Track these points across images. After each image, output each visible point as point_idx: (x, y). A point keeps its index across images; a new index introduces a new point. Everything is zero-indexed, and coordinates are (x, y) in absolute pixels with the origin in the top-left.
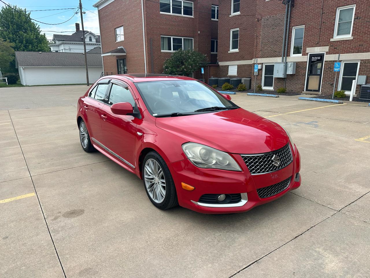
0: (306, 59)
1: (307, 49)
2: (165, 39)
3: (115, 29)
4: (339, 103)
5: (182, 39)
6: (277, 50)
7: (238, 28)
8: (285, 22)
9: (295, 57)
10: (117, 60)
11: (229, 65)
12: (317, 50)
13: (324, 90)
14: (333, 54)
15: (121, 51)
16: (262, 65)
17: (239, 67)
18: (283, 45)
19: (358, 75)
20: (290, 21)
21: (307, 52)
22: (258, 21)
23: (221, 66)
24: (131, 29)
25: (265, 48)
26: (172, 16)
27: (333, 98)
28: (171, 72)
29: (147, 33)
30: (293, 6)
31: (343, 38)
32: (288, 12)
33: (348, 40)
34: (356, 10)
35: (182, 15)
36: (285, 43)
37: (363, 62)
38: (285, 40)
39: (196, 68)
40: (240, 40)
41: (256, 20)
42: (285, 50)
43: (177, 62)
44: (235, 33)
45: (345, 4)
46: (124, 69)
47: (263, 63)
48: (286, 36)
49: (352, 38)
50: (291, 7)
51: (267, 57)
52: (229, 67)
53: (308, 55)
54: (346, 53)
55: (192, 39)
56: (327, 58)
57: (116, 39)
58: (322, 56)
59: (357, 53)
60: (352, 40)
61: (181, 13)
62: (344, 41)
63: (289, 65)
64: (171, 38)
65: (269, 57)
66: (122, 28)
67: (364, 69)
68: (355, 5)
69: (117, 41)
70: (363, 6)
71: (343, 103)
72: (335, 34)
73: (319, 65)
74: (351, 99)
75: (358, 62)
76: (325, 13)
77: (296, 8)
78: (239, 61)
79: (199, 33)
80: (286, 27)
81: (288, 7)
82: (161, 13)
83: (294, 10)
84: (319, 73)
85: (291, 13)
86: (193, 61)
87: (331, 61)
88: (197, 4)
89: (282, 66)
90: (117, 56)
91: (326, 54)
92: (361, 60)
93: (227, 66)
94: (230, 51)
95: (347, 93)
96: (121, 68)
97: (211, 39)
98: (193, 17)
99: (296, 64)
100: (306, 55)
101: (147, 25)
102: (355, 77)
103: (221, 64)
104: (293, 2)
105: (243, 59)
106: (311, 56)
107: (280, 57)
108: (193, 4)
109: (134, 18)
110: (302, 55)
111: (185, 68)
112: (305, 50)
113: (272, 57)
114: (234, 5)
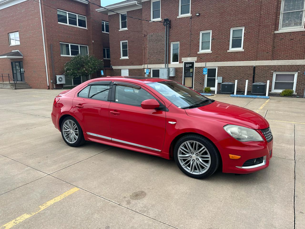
0: (182, 65)
1: (182, 58)
2: (64, 46)
3: (8, 34)
4: (211, 96)
5: (78, 46)
6: (161, 59)
7: (126, 40)
8: (165, 39)
9: (174, 65)
10: (12, 63)
11: (121, 69)
12: (189, 60)
13: (196, 87)
14: (200, 62)
15: (17, 54)
16: (150, 69)
17: (130, 70)
18: (165, 55)
19: (217, 76)
20: (169, 38)
21: (182, 61)
22: (145, 36)
23: (114, 69)
24: (28, 35)
25: (152, 57)
26: (69, 27)
27: (204, 92)
28: (72, 73)
29: (47, 39)
30: (170, 27)
31: (206, 52)
32: (167, 32)
33: (209, 53)
34: (212, 34)
35: (78, 26)
36: (166, 54)
37: (220, 68)
38: (166, 52)
39: (95, 70)
40: (129, 50)
41: (143, 35)
42: (166, 59)
43: (77, 65)
44: (124, 44)
45: (205, 29)
46: (21, 71)
47: (150, 68)
48: (166, 49)
49: (211, 52)
50: (169, 28)
51: (154, 64)
52: (122, 70)
53: (183, 63)
54: (208, 62)
55: (87, 47)
56: (196, 65)
57: (9, 43)
58: (192, 64)
59: (215, 62)
60: (211, 53)
61: (76, 25)
62: (206, 54)
63: (171, 70)
64: (69, 44)
65: (155, 64)
66: (18, 33)
67: (220, 72)
68: (211, 31)
69: (10, 45)
70: (216, 32)
71: (213, 96)
72: (200, 49)
73: (191, 70)
74: (216, 93)
75: (216, 68)
76: (192, 34)
77: (172, 29)
78: (129, 66)
79: (93, 42)
80: (167, 42)
81: (167, 28)
82: (59, 23)
83: (171, 30)
84: (191, 76)
85: (169, 32)
86: (92, 65)
87: (199, 67)
88: (90, 18)
89: (166, 70)
90: (12, 59)
91: (195, 62)
92: (218, 67)
93: (120, 69)
94: (121, 58)
95: (212, 89)
96: (16, 70)
97: (103, 47)
98: (86, 28)
99: (176, 69)
100: (182, 63)
101: (47, 32)
102: (215, 78)
103: (114, 67)
104: (170, 25)
105: (132, 64)
106: (186, 63)
107: (163, 64)
108: (86, 18)
109: (31, 25)
110: (179, 63)
111: (86, 70)
112: (181, 60)
113: (157, 64)
114: (122, 23)
